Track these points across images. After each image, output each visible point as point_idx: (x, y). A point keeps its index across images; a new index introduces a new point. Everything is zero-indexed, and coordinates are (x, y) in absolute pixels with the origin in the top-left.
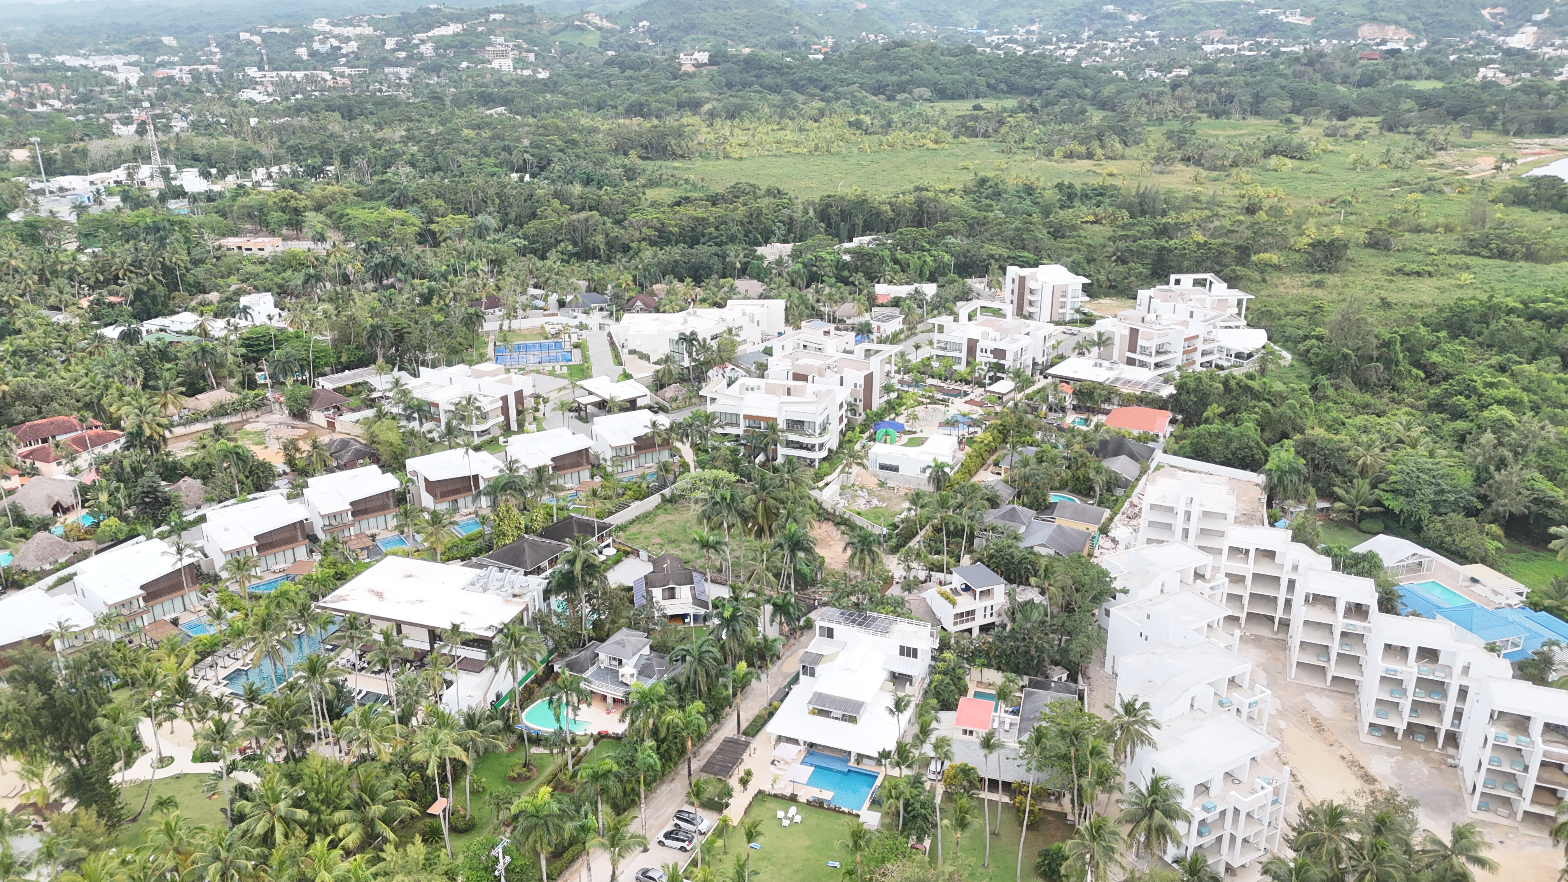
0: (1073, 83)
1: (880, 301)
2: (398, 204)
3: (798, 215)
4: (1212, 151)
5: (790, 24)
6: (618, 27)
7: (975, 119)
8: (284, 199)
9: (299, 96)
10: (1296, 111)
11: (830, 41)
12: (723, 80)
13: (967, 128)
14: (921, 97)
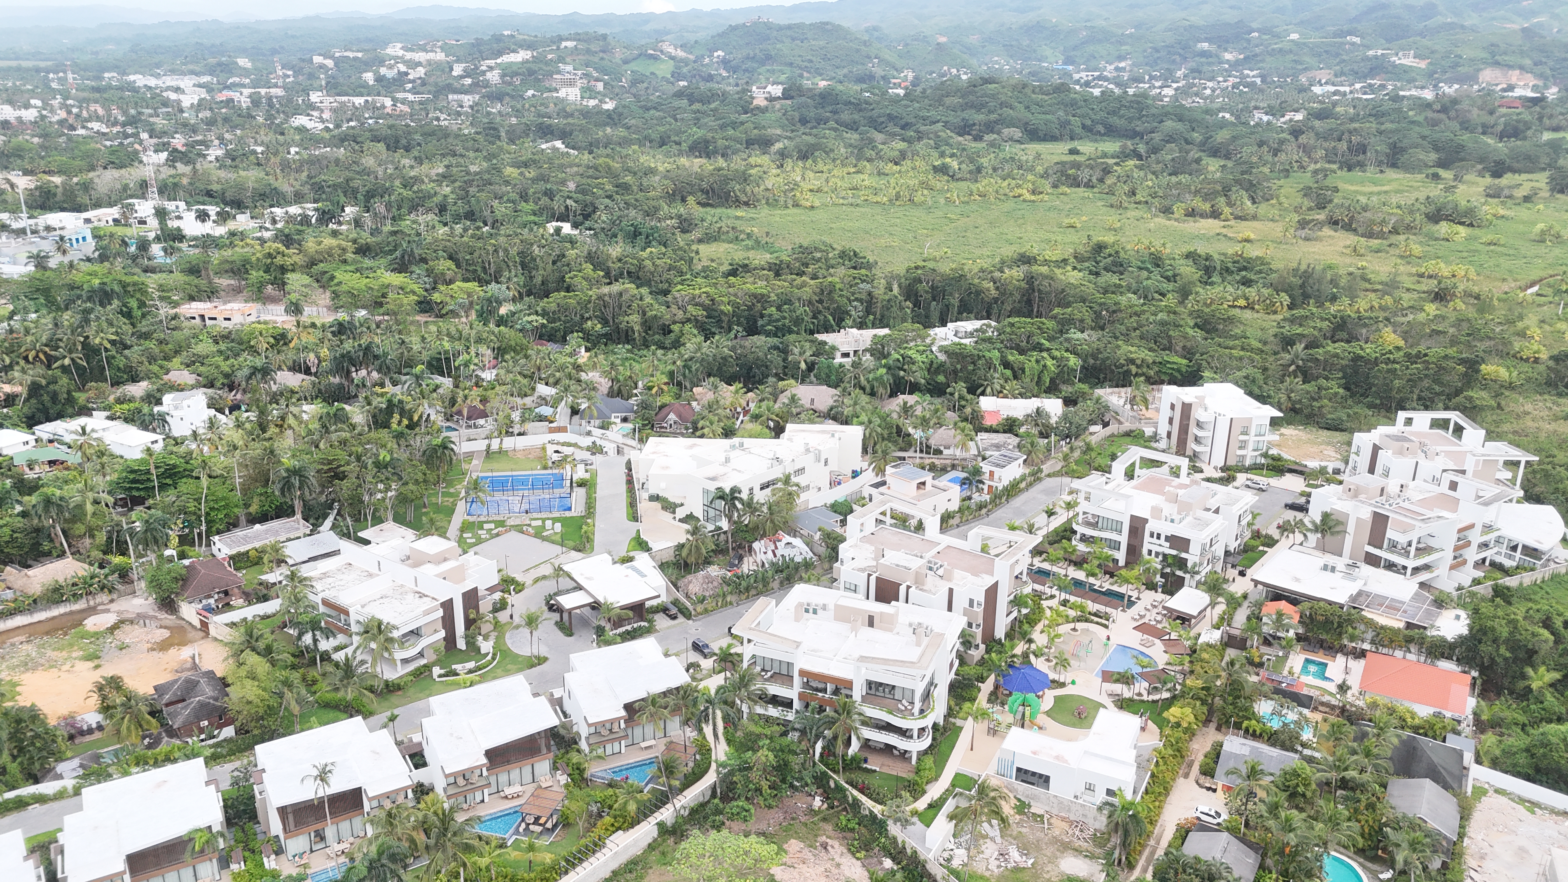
0: (1179, 126)
1: (988, 422)
2: (401, 267)
3: (879, 291)
4: (1368, 215)
5: (869, 57)
6: (692, 57)
7: (1077, 166)
8: (270, 255)
9: (352, 124)
10: (1443, 164)
11: (911, 75)
12: (797, 115)
13: (1068, 176)
14: (1011, 139)
